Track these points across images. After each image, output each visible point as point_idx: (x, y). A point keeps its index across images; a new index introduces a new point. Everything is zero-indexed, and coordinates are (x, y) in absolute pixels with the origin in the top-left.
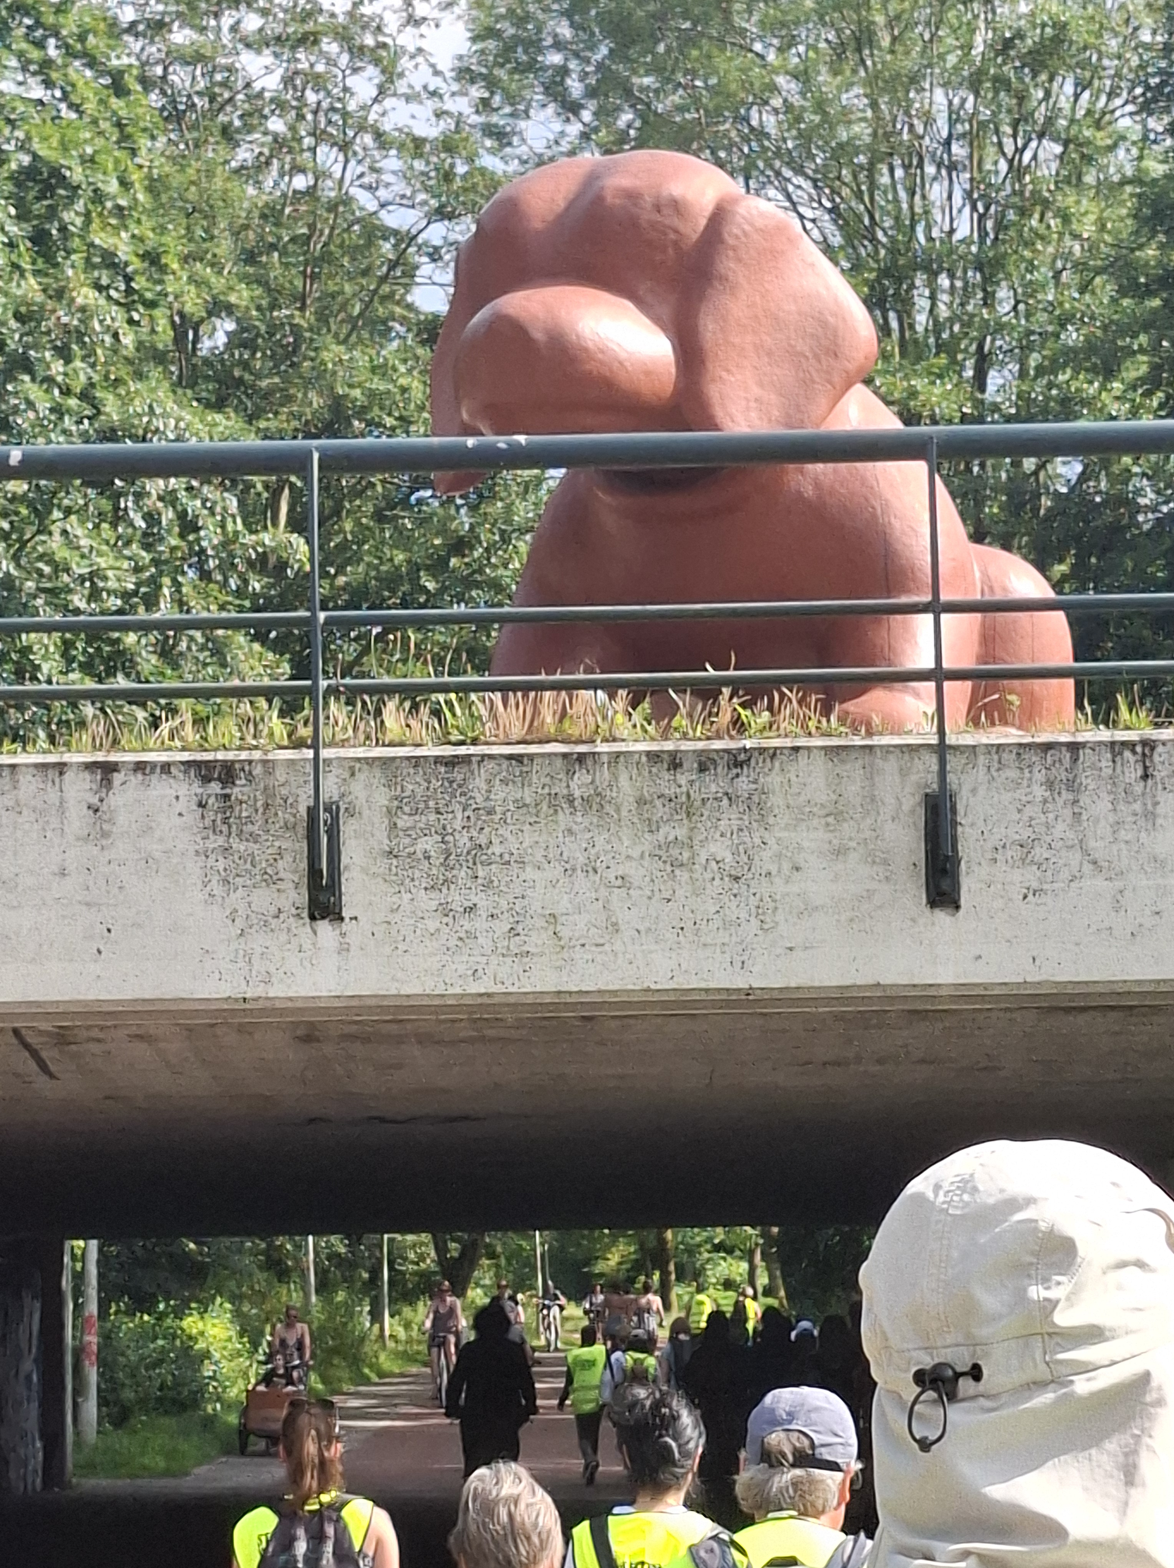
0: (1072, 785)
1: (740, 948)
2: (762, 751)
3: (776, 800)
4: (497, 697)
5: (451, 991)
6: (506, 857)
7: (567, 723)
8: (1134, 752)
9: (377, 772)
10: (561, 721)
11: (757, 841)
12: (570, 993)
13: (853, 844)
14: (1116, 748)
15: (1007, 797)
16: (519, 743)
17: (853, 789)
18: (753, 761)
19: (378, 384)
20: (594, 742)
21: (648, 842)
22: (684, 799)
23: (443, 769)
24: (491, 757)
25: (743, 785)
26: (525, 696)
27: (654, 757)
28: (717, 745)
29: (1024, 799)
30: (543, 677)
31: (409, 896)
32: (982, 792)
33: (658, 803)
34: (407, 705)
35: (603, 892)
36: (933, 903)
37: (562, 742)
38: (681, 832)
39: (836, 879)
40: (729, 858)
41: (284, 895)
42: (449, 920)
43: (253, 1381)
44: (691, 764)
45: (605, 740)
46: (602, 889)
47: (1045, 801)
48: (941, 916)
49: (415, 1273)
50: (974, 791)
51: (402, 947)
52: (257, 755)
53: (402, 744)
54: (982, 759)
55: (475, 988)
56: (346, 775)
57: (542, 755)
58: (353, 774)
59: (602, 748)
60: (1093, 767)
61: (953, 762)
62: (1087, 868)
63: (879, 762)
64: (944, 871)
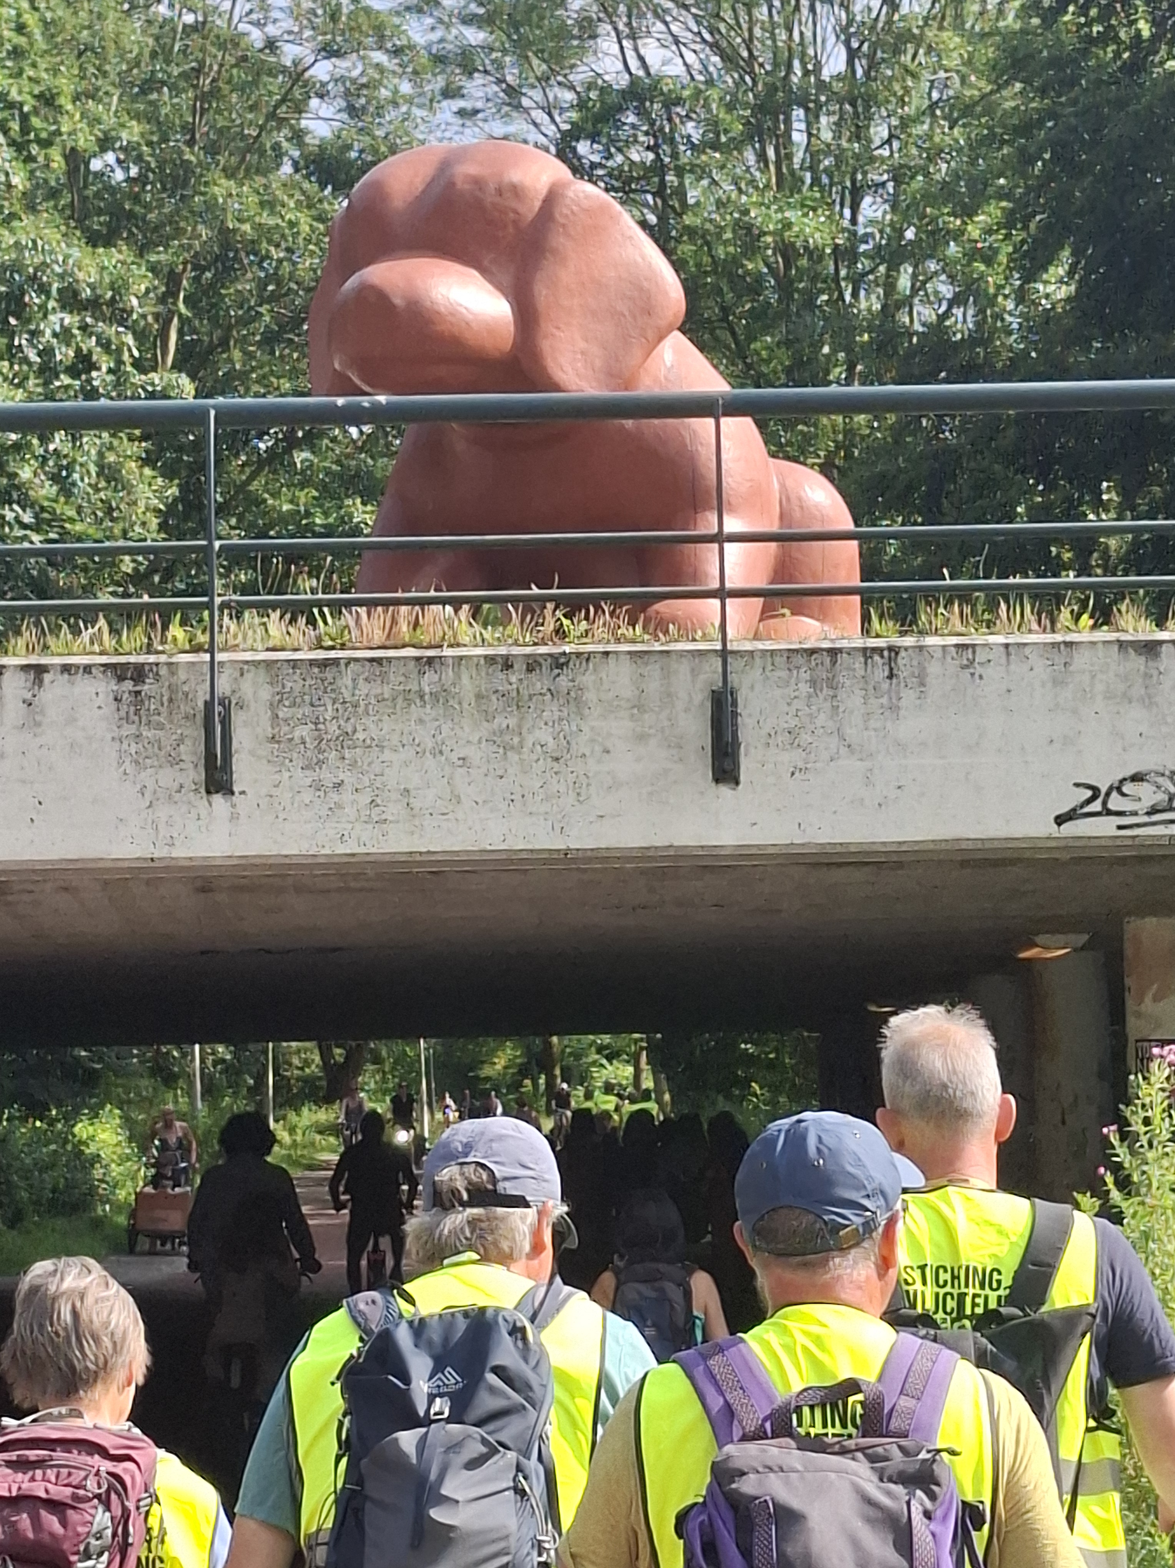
0: (832, 684)
1: (559, 817)
2: (579, 655)
3: (590, 696)
4: (363, 611)
5: (323, 852)
6: (368, 742)
7: (418, 632)
8: (882, 657)
9: (262, 671)
10: (415, 629)
11: (574, 728)
12: (421, 853)
13: (652, 731)
14: (867, 653)
15: (778, 692)
16: (379, 648)
17: (653, 686)
18: (571, 664)
19: (266, 219)
20: (441, 646)
21: (485, 728)
22: (514, 694)
23: (316, 670)
24: (356, 660)
25: (563, 682)
26: (386, 612)
27: (490, 660)
28: (542, 650)
29: (793, 695)
30: (399, 595)
31: (288, 774)
32: (758, 687)
33: (494, 698)
34: (288, 616)
35: (448, 770)
36: (717, 780)
37: (414, 646)
38: (512, 722)
39: (638, 760)
40: (551, 743)
41: (184, 774)
42: (322, 794)
43: (141, 1184)
44: (520, 666)
45: (451, 646)
46: (447, 768)
47: (810, 696)
48: (725, 790)
49: (298, 1079)
50: (752, 688)
51: (282, 816)
52: (163, 658)
53: (283, 649)
54: (758, 661)
55: (341, 849)
56: (238, 674)
57: (398, 658)
58: (242, 675)
59: (448, 652)
60: (848, 669)
61: (734, 664)
62: (843, 751)
63: (675, 666)
64: (726, 754)
